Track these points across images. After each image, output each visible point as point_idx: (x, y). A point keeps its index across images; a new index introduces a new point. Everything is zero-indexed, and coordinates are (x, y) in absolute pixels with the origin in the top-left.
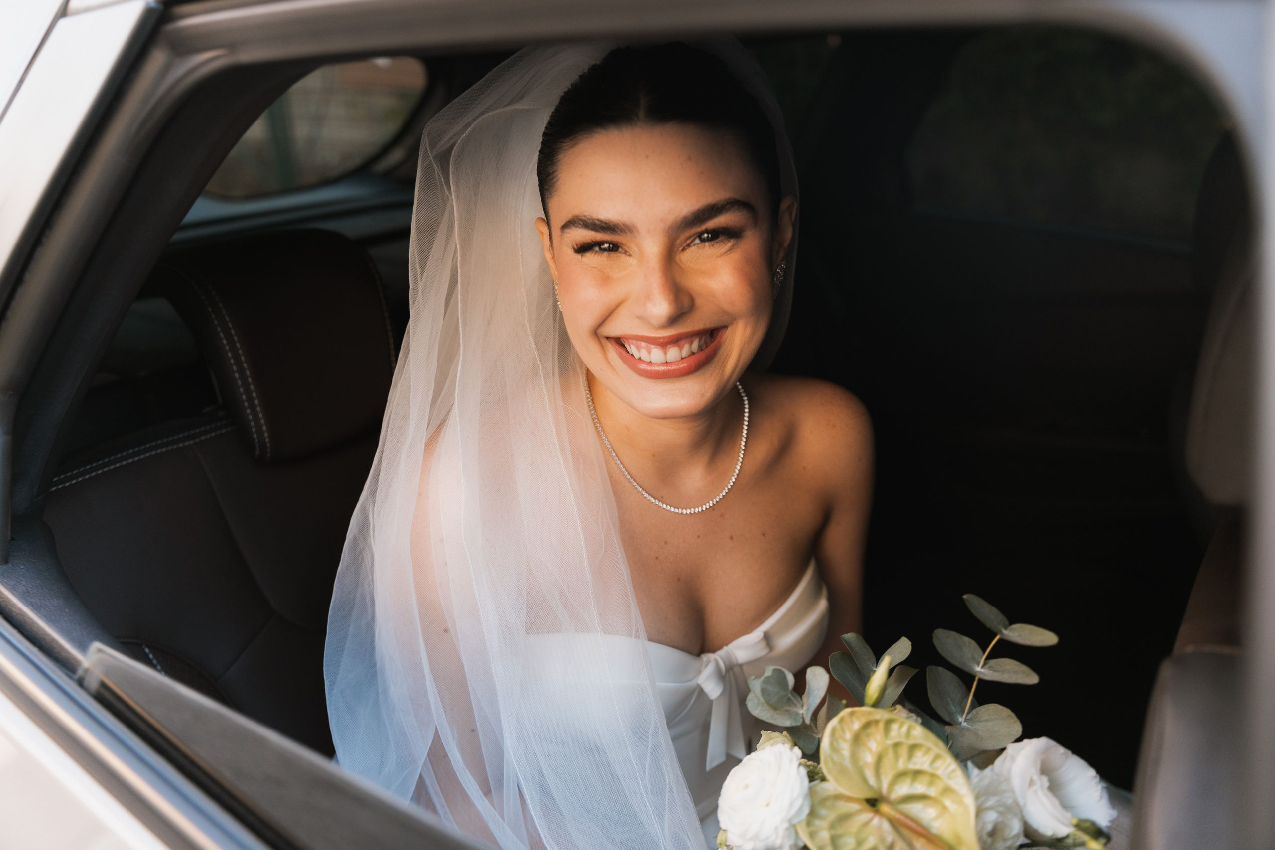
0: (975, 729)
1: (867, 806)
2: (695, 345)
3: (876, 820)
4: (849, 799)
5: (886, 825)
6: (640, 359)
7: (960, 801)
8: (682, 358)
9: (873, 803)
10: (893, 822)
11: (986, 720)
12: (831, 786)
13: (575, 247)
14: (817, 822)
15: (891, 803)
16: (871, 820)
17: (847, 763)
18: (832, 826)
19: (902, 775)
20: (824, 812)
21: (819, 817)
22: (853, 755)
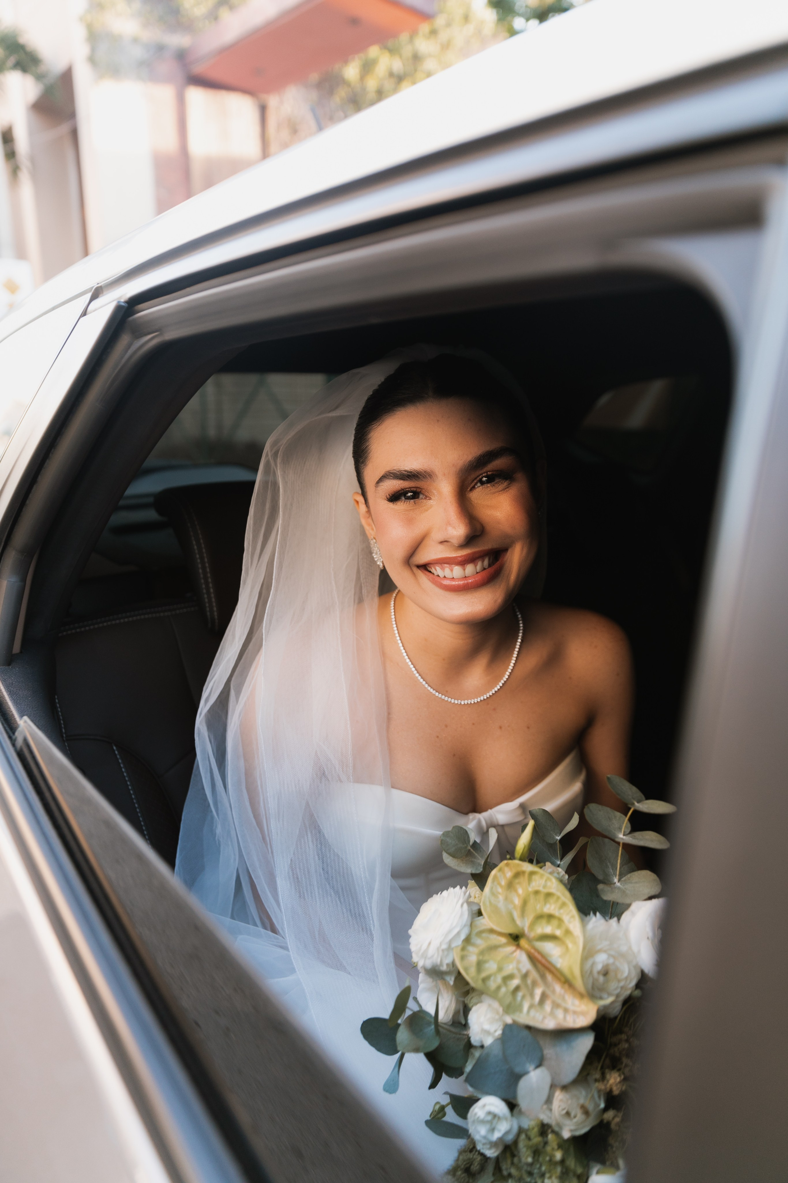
0: (625, 888)
1: (511, 940)
2: (486, 562)
3: (518, 952)
4: (500, 934)
5: (524, 958)
7: (575, 943)
8: (477, 573)
9: (515, 938)
10: (530, 956)
12: (486, 922)
13: (388, 496)
14: (470, 949)
15: (529, 941)
16: (512, 952)
18: (482, 953)
19: (540, 917)
20: (479, 941)
21: (474, 945)
22: (506, 899)
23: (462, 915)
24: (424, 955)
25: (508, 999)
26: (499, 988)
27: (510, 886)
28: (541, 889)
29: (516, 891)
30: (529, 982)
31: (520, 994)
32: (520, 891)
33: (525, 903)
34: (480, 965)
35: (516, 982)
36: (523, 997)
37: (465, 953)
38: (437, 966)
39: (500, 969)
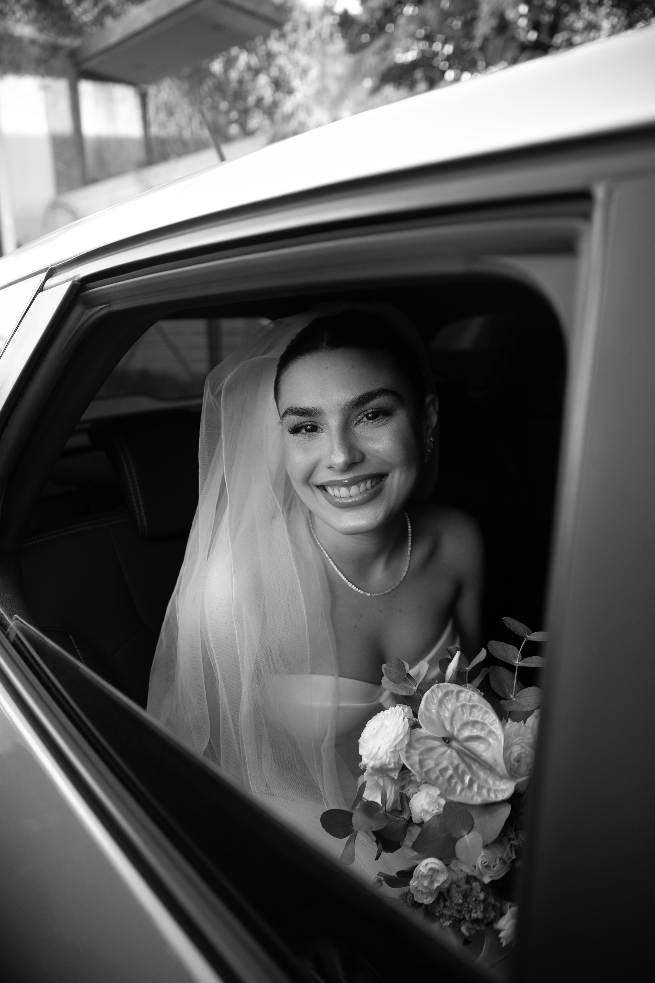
0: (520, 701)
1: (444, 743)
2: (369, 484)
3: (449, 751)
4: (435, 739)
5: (455, 754)
6: (335, 496)
7: (497, 740)
8: (360, 493)
9: (447, 740)
10: (459, 752)
11: (527, 696)
12: (424, 731)
14: (412, 751)
15: (459, 741)
16: (446, 751)
17: (434, 717)
18: (422, 754)
19: (466, 724)
20: (417, 745)
21: (415, 748)
22: (438, 712)
23: (404, 726)
24: (374, 758)
25: (446, 785)
26: (437, 778)
27: (441, 702)
28: (467, 703)
29: (446, 707)
30: (460, 771)
31: (454, 781)
32: (450, 706)
33: (453, 715)
34: (421, 763)
35: (450, 772)
36: (456, 783)
37: (409, 754)
38: (386, 765)
39: (437, 764)
